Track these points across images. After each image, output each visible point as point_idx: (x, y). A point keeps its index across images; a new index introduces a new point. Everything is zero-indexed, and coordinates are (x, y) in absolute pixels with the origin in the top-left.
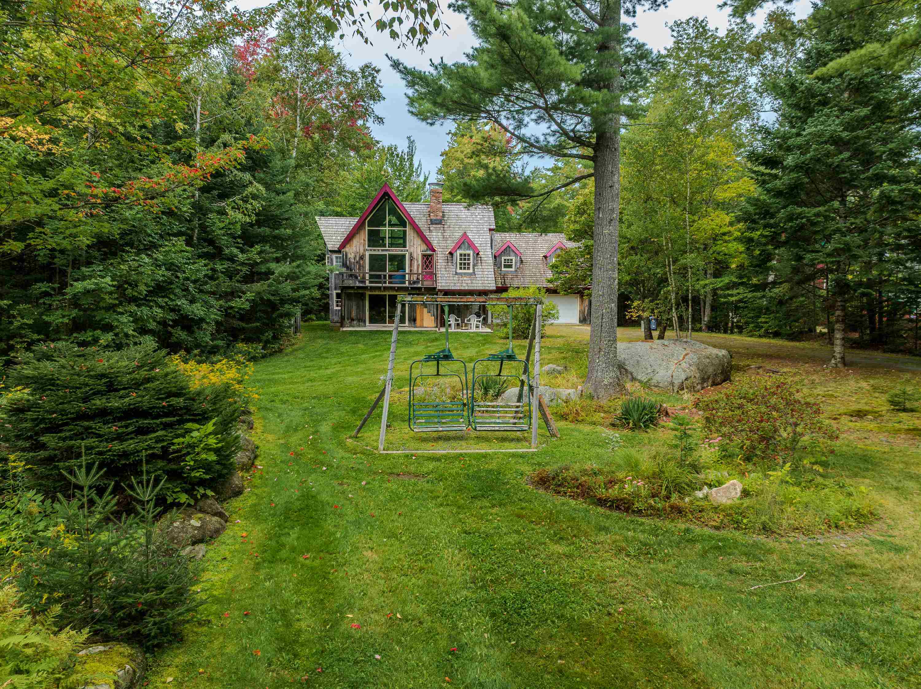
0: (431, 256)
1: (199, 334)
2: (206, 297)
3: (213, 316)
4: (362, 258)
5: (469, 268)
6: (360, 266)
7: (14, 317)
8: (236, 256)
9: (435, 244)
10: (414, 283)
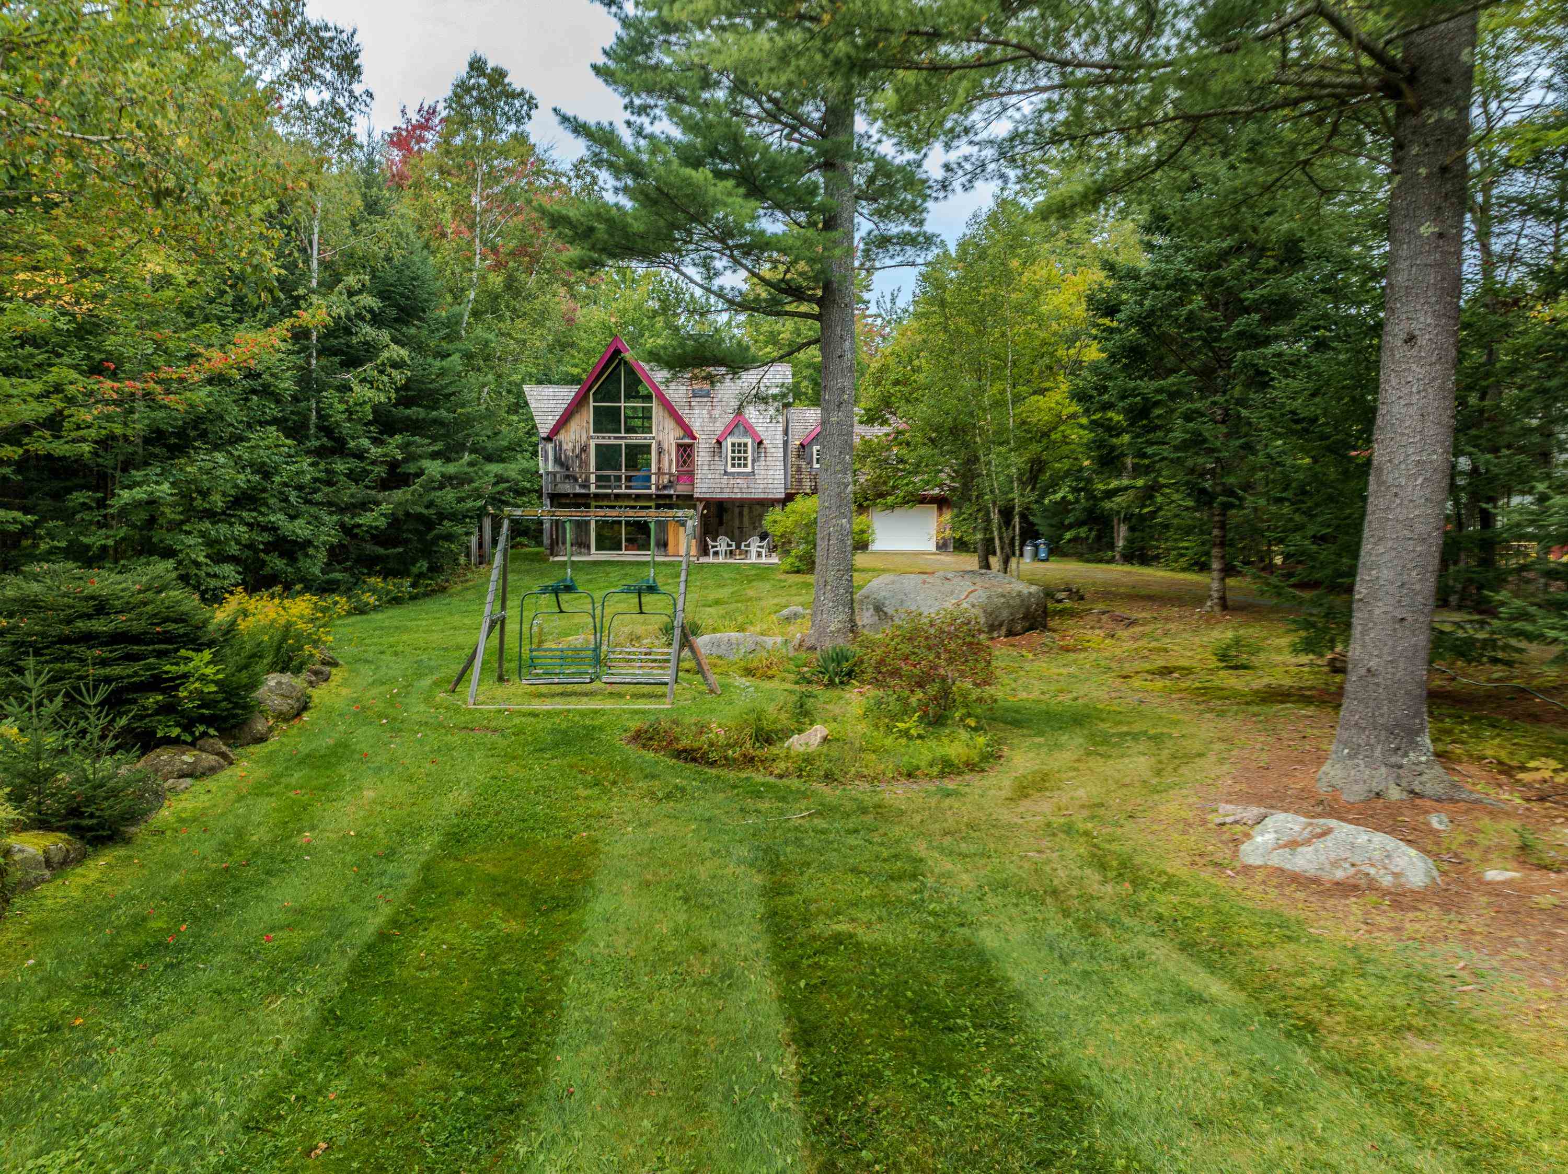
0: (690, 445)
1: (304, 563)
2: (313, 510)
3: (323, 538)
4: (584, 449)
5: (745, 466)
6: (581, 462)
7: (41, 538)
8: (367, 451)
9: (696, 429)
10: (665, 487)
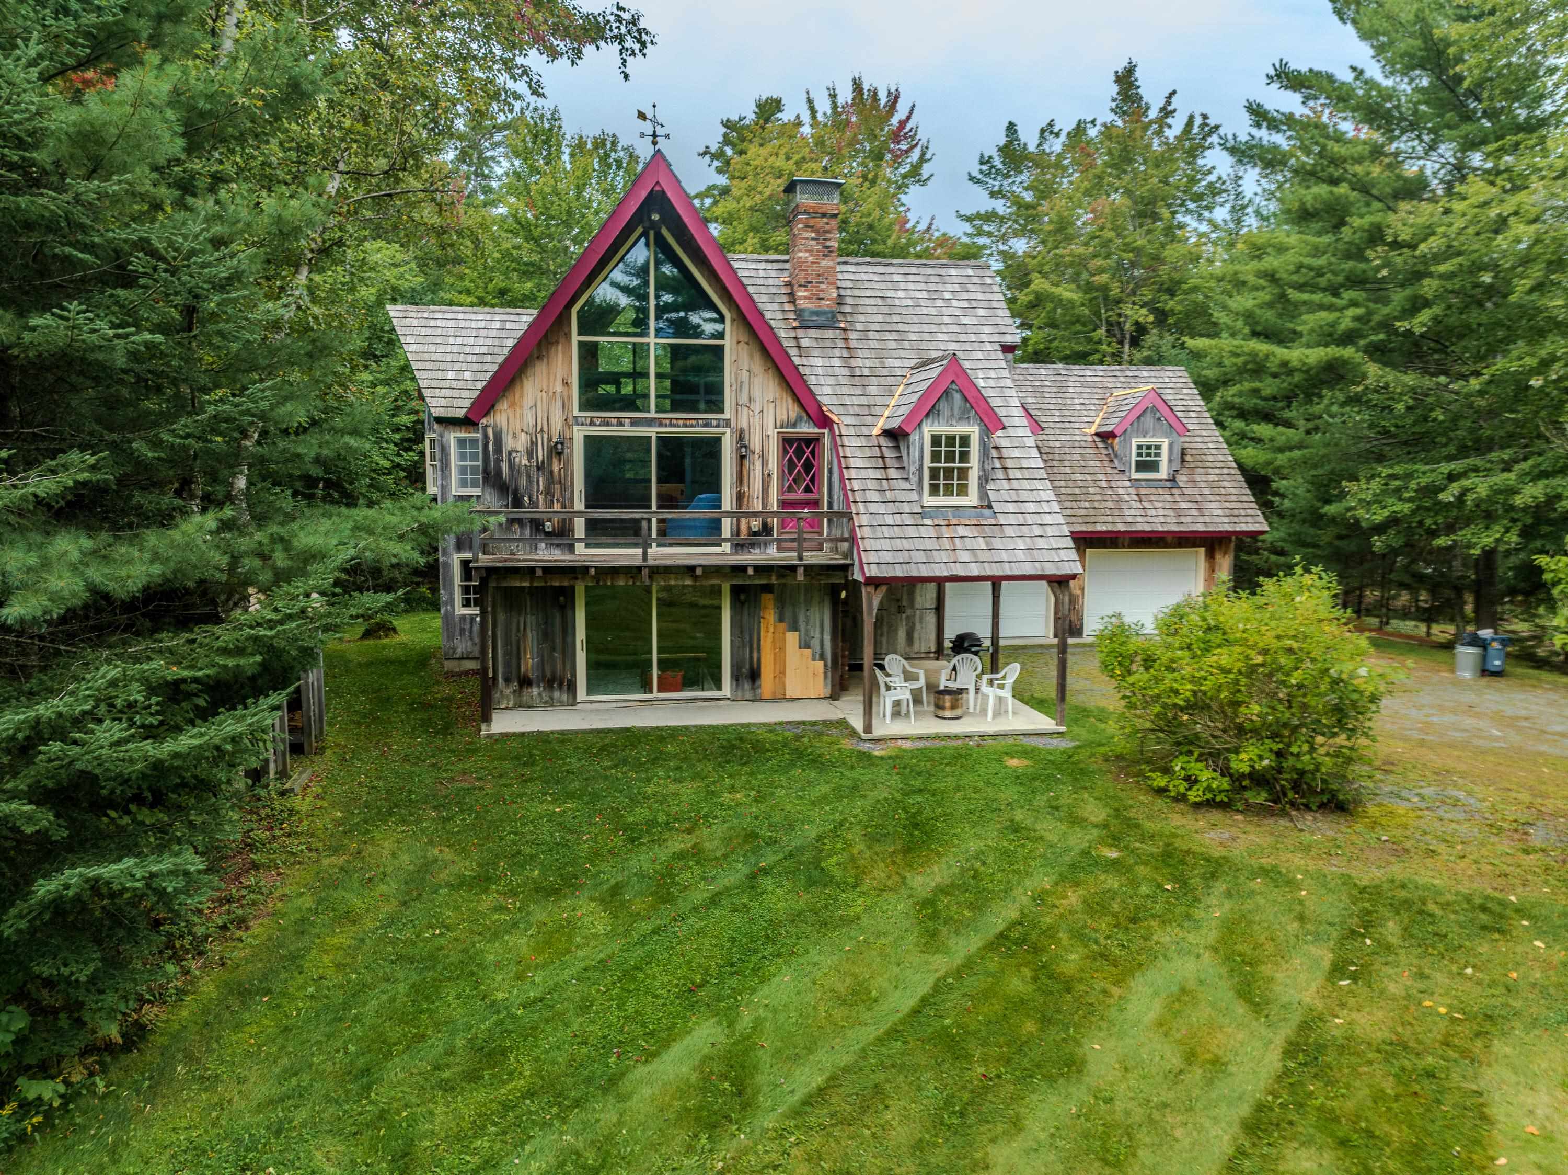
0: (812, 442)
4: (558, 450)
5: (964, 490)
6: (550, 481)
9: (825, 394)
